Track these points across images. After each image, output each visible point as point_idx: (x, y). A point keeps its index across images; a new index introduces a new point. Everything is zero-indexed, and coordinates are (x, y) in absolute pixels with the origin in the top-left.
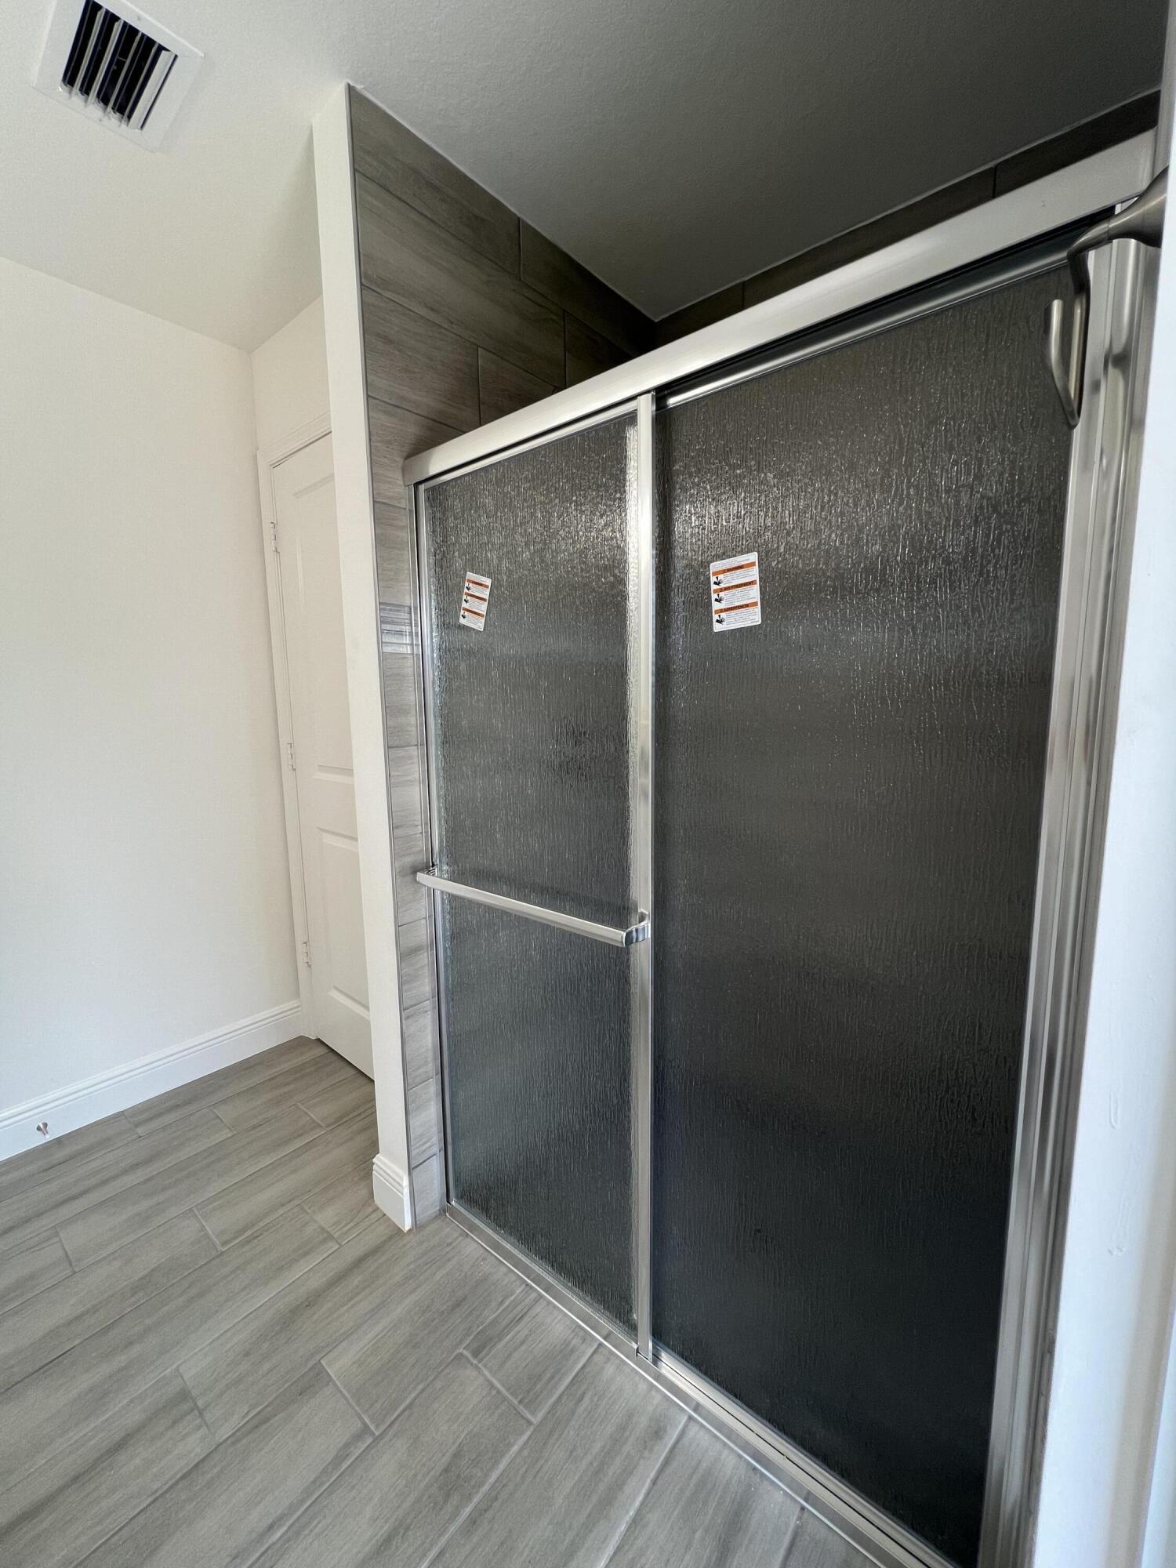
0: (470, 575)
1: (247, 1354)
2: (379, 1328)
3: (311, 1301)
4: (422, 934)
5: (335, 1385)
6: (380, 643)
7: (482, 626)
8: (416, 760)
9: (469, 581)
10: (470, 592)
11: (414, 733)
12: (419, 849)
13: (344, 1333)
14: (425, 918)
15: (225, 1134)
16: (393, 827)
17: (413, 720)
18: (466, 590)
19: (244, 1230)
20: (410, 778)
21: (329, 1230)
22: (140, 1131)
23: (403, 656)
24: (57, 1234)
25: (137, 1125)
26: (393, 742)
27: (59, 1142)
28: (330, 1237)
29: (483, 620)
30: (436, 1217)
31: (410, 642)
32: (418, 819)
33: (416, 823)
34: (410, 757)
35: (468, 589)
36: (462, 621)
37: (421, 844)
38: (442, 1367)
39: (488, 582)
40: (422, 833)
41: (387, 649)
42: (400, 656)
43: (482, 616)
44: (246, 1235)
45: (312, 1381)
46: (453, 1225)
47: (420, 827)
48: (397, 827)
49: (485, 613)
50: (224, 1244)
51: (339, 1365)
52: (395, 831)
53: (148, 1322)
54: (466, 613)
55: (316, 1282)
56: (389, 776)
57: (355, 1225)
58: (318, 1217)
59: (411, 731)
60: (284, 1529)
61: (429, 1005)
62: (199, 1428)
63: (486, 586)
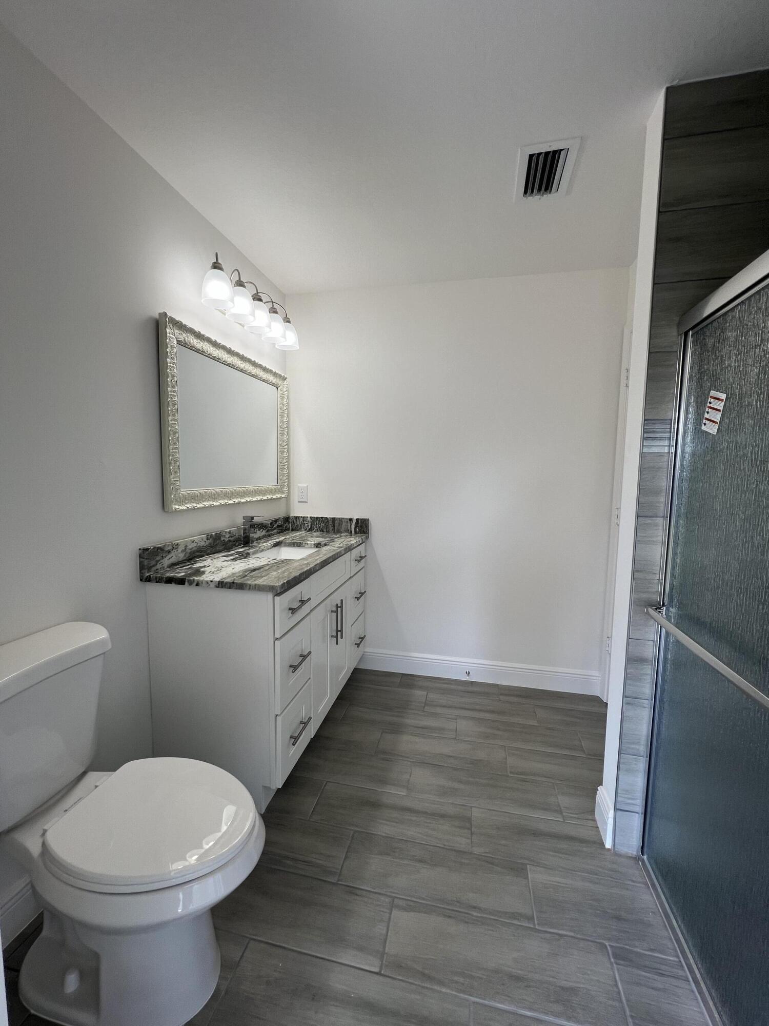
0: (713, 393)
1: (498, 828)
2: (563, 881)
3: (537, 834)
4: (649, 651)
5: (528, 881)
6: (642, 446)
7: (716, 431)
8: (661, 528)
9: (711, 397)
10: (711, 406)
11: (662, 508)
12: (655, 590)
13: (545, 864)
14: (654, 641)
15: (535, 723)
16: (634, 571)
17: (662, 499)
18: (708, 404)
19: (522, 774)
20: (654, 539)
21: (562, 808)
22: (502, 697)
23: (660, 455)
24: (456, 719)
25: (501, 694)
26: (643, 513)
27: (472, 683)
28: (561, 813)
29: (717, 426)
30: (631, 857)
31: (668, 444)
32: (657, 569)
33: (654, 571)
34: (656, 525)
35: (710, 403)
36: (704, 428)
37: (658, 588)
38: (589, 939)
39: (723, 396)
40: (659, 580)
41: (645, 450)
42: (659, 454)
43: (717, 423)
44: (522, 776)
45: (519, 870)
46: (641, 873)
47: (658, 576)
48: (638, 571)
49: (718, 421)
50: (511, 772)
51: (536, 876)
52: (635, 573)
53: (470, 779)
54: (707, 422)
55: (542, 827)
56: (636, 535)
57: (577, 818)
58: (560, 798)
59: (661, 506)
60: (479, 915)
61: (647, 704)
62: (468, 838)
63: (722, 400)
